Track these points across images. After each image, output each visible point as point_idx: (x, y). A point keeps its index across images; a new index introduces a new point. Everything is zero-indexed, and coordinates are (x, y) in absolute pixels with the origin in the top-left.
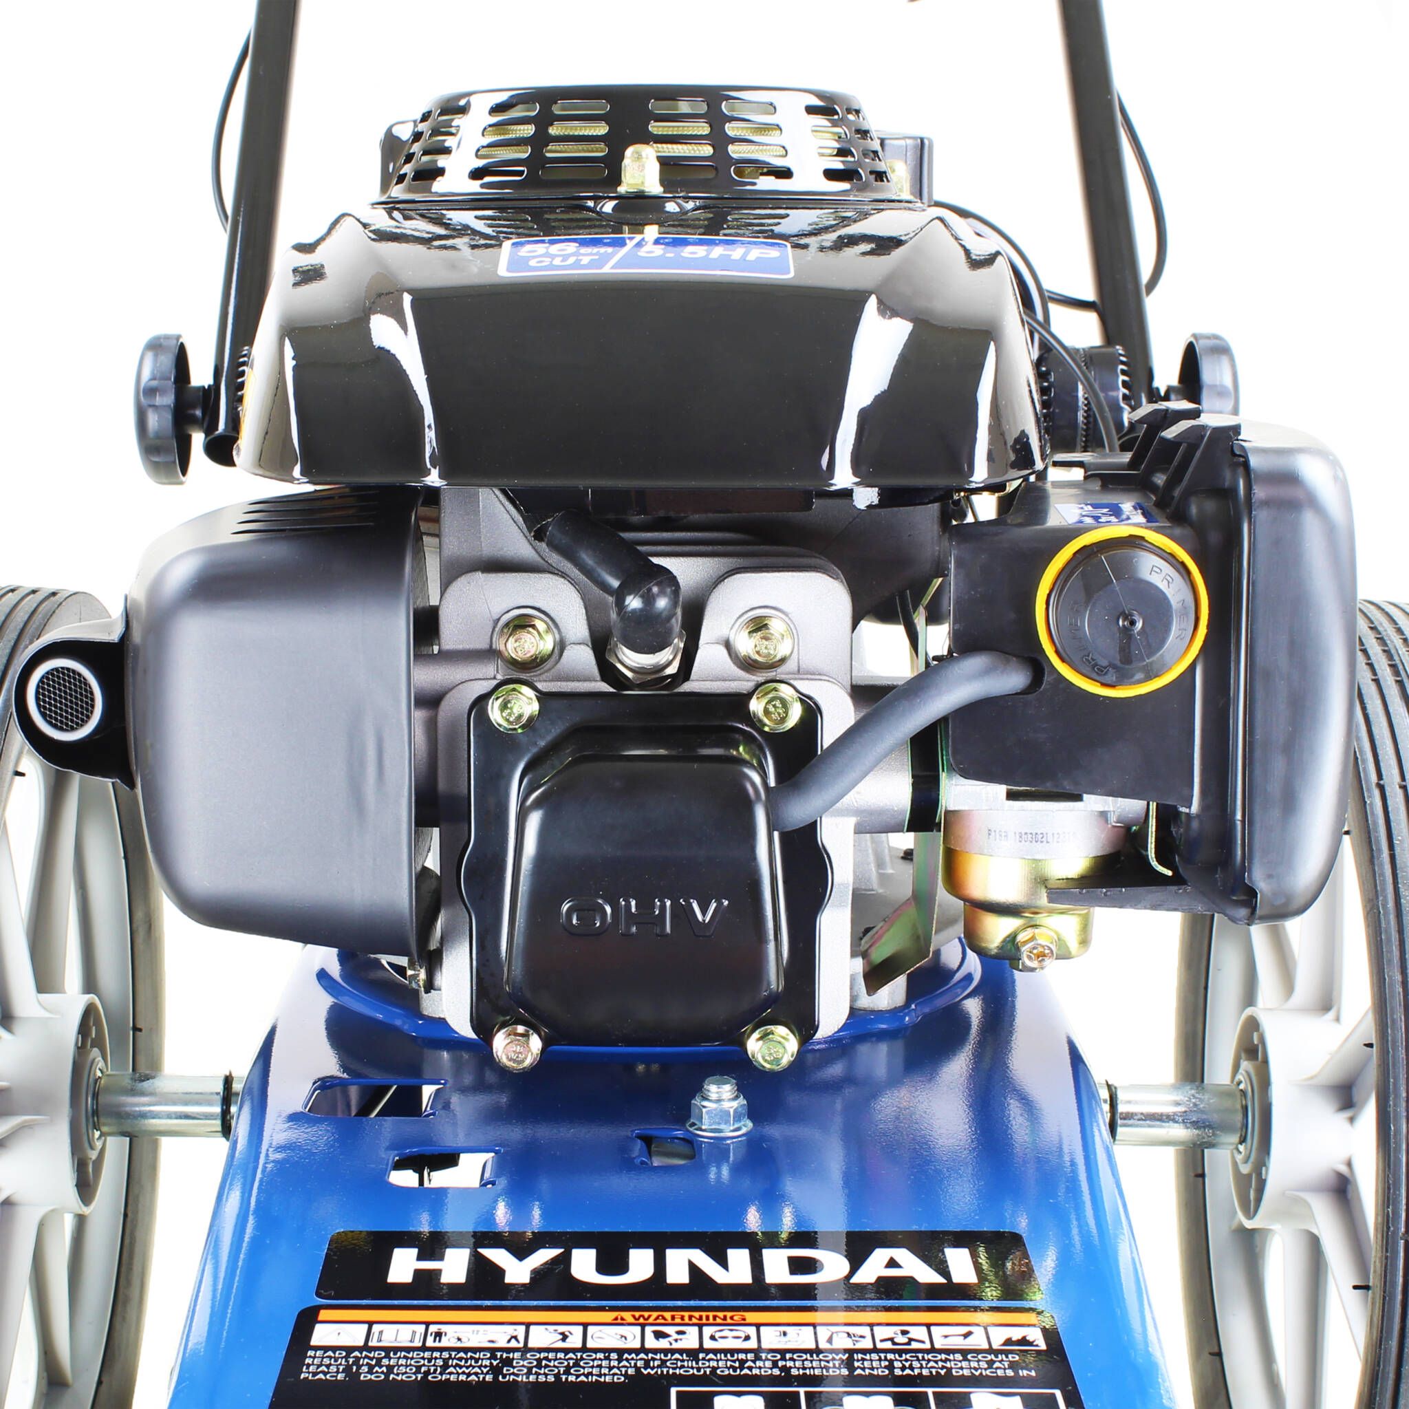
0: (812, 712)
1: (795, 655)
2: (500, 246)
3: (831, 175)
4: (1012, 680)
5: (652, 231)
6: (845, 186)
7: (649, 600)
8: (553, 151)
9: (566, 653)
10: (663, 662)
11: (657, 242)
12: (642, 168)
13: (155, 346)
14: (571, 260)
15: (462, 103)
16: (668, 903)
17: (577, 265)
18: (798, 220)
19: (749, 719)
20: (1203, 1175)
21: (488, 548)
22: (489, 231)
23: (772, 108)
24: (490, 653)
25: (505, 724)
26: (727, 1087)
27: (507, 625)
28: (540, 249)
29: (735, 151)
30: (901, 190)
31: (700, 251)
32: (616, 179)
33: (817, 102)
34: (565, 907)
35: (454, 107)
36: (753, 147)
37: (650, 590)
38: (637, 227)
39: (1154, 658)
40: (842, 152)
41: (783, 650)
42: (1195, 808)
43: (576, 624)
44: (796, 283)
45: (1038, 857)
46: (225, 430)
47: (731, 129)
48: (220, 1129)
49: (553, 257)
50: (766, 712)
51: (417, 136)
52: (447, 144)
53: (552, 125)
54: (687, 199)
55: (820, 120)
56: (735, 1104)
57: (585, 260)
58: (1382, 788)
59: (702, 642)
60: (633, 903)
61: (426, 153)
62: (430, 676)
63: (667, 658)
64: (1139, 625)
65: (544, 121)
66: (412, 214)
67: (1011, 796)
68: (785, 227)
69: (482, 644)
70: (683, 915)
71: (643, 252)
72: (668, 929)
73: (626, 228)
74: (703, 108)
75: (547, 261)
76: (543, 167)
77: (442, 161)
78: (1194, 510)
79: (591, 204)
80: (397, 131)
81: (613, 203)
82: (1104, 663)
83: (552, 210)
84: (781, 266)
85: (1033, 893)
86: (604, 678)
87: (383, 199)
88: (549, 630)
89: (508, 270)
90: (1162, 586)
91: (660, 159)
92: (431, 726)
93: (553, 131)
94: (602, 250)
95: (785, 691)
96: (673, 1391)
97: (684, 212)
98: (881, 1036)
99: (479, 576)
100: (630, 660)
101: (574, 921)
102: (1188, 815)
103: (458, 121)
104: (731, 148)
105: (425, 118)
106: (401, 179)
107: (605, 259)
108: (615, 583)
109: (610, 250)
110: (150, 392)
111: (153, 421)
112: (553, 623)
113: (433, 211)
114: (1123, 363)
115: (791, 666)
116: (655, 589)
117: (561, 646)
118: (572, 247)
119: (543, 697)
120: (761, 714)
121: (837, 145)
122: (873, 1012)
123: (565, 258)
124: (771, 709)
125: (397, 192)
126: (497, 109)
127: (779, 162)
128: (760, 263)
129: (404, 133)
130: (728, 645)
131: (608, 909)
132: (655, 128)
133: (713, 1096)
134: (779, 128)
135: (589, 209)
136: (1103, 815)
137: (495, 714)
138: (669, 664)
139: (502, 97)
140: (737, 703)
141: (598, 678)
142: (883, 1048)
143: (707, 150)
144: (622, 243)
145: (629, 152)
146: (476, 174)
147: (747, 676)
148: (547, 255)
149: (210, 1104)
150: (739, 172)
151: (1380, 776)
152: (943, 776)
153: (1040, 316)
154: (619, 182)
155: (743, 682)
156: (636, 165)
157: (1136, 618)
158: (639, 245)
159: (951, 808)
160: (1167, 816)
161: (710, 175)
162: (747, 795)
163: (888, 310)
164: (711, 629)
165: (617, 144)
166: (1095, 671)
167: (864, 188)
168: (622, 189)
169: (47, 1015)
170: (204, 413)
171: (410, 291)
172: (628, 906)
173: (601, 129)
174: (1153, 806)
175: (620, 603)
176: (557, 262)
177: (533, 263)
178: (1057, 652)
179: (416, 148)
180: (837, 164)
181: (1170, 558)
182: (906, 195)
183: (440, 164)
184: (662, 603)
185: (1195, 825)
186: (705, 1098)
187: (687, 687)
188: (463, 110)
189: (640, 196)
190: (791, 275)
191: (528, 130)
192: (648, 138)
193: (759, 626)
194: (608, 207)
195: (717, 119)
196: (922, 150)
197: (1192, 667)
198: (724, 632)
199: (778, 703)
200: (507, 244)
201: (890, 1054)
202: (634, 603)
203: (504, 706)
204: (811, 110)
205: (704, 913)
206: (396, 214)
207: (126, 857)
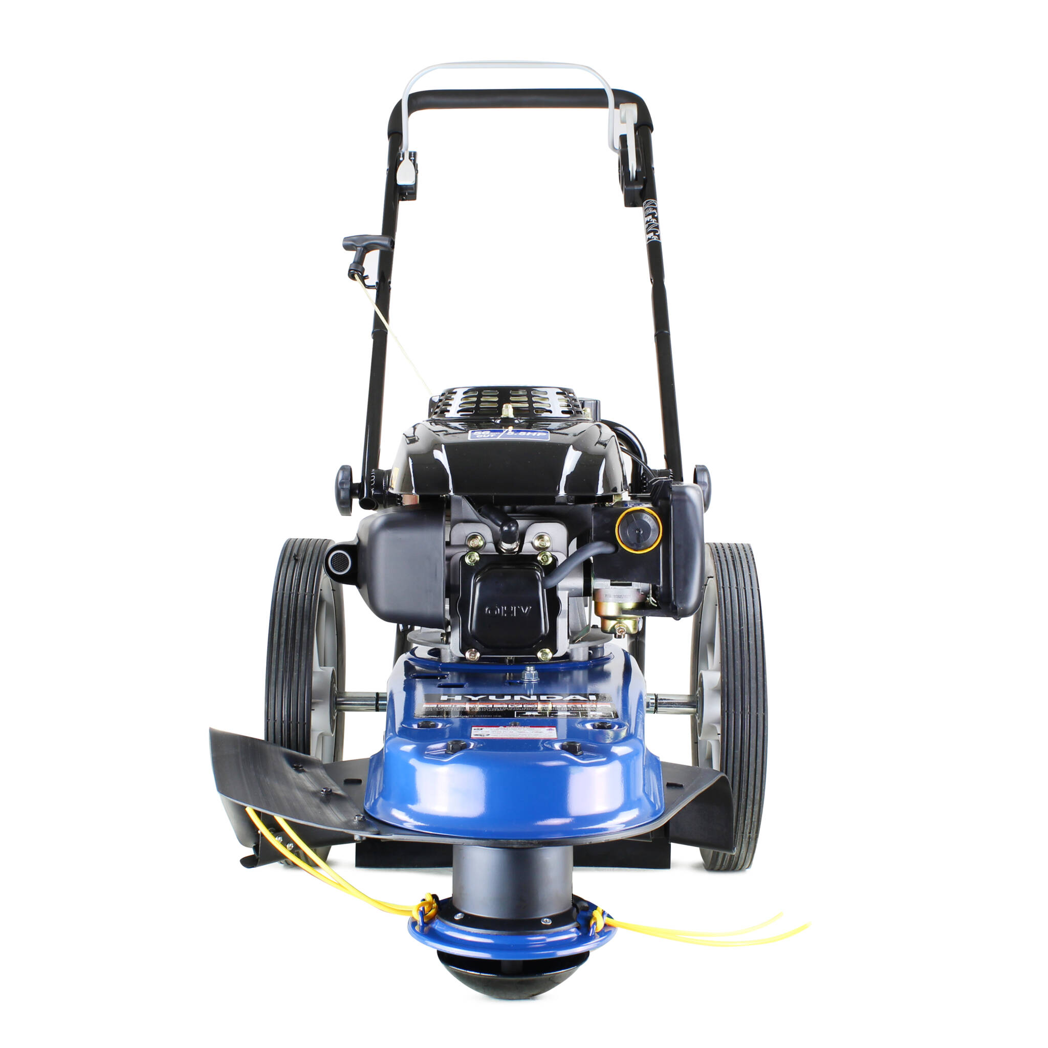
0: (555, 560)
1: (551, 547)
2: (468, 432)
3: (563, 412)
4: (609, 549)
5: (511, 428)
6: (568, 415)
7: (510, 527)
8: (482, 406)
9: (486, 545)
10: (514, 547)
11: (512, 431)
12: (508, 410)
13: (343, 468)
14: (488, 436)
15: (454, 391)
16: (515, 608)
17: (490, 437)
18: (554, 425)
19: (538, 561)
20: (697, 743)
21: (464, 517)
22: (463, 428)
23: (546, 393)
24: (465, 546)
25: (470, 562)
26: (532, 667)
27: (470, 537)
28: (480, 433)
29: (535, 405)
30: (589, 417)
31: (524, 433)
32: (501, 413)
33: (560, 391)
34: (487, 609)
35: (452, 392)
36: (541, 404)
37: (510, 525)
38: (507, 427)
39: (646, 541)
40: (568, 406)
41: (548, 544)
42: (661, 584)
43: (489, 537)
44: (550, 442)
45: (620, 602)
46: (366, 496)
47: (534, 399)
48: (375, 708)
49: (483, 435)
50: (542, 559)
51: (440, 401)
52: (450, 403)
53: (482, 397)
54: (521, 419)
55: (561, 396)
56: (535, 672)
57: (492, 436)
58: (723, 588)
59: (525, 542)
60: (505, 608)
61: (443, 405)
62: (449, 551)
63: (514, 546)
64: (642, 532)
65: (479, 397)
66: (439, 423)
67: (612, 585)
68: (550, 427)
69: (463, 543)
70: (519, 611)
71: (508, 434)
72: (515, 615)
73: (503, 427)
74: (526, 393)
75: (481, 436)
76: (479, 410)
77: (448, 408)
78: (659, 503)
79: (493, 420)
80: (433, 399)
81: (500, 420)
82: (632, 543)
83: (482, 422)
84: (546, 437)
85: (619, 613)
86: (497, 551)
87: (430, 419)
88: (482, 539)
89: (471, 438)
90: (648, 522)
91: (513, 408)
92: (449, 565)
93: (482, 399)
94: (497, 433)
95: (548, 554)
96: (515, 712)
97: (520, 423)
98: (581, 668)
99: (462, 524)
100: (505, 546)
101: (489, 612)
102: (659, 587)
103: (453, 396)
104: (534, 404)
105: (443, 395)
106: (436, 413)
107: (498, 435)
108: (500, 523)
109: (499, 433)
110: (342, 483)
111: (342, 494)
112: (483, 537)
113: (446, 423)
114: (671, 475)
115: (550, 549)
116: (511, 525)
117: (485, 543)
118: (488, 432)
119: (480, 556)
120: (541, 560)
121: (567, 404)
122: (578, 661)
123: (487, 435)
124: (543, 558)
125: (434, 417)
126: (465, 393)
127: (548, 409)
128: (540, 437)
129: (436, 400)
130: (532, 543)
131: (499, 610)
132: (512, 399)
133: (528, 670)
134: (548, 398)
135: (493, 422)
136: (638, 590)
137: (467, 560)
138: (515, 548)
139: (466, 390)
140: (534, 557)
141: (495, 551)
142: (581, 672)
143: (527, 405)
144: (502, 431)
145: (504, 406)
146: (458, 412)
147: (536, 551)
148: (481, 434)
149: (372, 701)
150: (537, 412)
151: (723, 585)
152: (592, 578)
153: (643, 460)
154: (501, 414)
155: (536, 552)
156: (506, 409)
157: (641, 530)
158: (507, 432)
159: (595, 588)
160: (655, 589)
161: (528, 412)
162: (537, 579)
163: (575, 448)
164: (528, 539)
165: (501, 403)
166: (630, 545)
167: (575, 416)
168: (502, 416)
169: (322, 671)
170: (359, 491)
171: (444, 444)
172: (504, 608)
173: (496, 399)
174: (651, 586)
175: (502, 529)
176: (484, 436)
177: (478, 436)
178: (621, 541)
179: (440, 404)
180: (566, 409)
181: (652, 515)
182: (590, 418)
183: (448, 409)
184: (513, 528)
185: (661, 590)
186: (526, 671)
187: (521, 553)
188: (455, 393)
189: (508, 418)
190: (549, 440)
191: (475, 399)
192: (509, 402)
193: (540, 537)
194: (498, 421)
195: (530, 396)
196: (597, 404)
197: (658, 546)
198: (531, 540)
199: (545, 556)
200: (470, 432)
201: (583, 674)
202: (506, 528)
203: (470, 558)
204: (558, 393)
205: (525, 611)
206: (433, 424)
207: (337, 635)
